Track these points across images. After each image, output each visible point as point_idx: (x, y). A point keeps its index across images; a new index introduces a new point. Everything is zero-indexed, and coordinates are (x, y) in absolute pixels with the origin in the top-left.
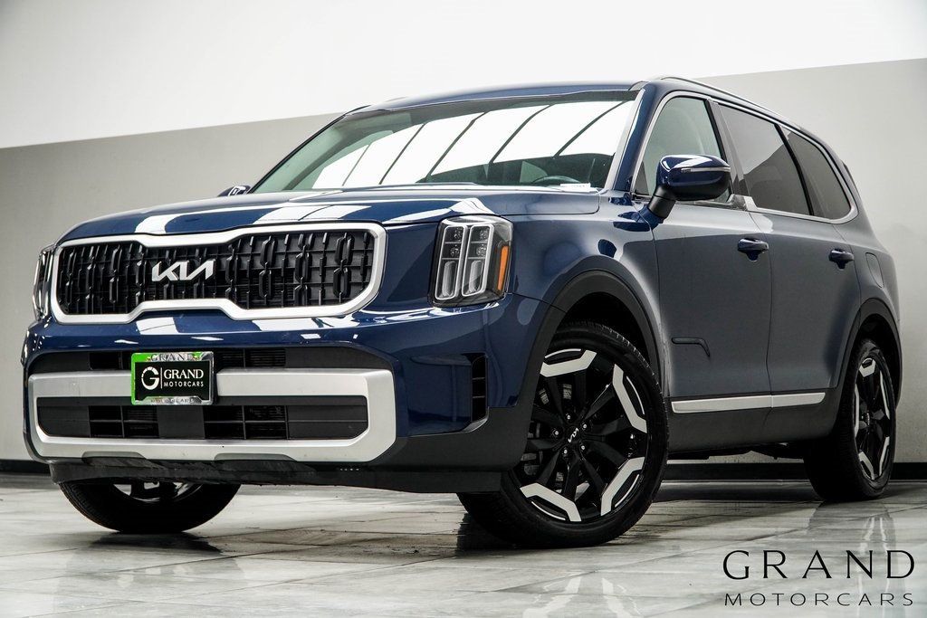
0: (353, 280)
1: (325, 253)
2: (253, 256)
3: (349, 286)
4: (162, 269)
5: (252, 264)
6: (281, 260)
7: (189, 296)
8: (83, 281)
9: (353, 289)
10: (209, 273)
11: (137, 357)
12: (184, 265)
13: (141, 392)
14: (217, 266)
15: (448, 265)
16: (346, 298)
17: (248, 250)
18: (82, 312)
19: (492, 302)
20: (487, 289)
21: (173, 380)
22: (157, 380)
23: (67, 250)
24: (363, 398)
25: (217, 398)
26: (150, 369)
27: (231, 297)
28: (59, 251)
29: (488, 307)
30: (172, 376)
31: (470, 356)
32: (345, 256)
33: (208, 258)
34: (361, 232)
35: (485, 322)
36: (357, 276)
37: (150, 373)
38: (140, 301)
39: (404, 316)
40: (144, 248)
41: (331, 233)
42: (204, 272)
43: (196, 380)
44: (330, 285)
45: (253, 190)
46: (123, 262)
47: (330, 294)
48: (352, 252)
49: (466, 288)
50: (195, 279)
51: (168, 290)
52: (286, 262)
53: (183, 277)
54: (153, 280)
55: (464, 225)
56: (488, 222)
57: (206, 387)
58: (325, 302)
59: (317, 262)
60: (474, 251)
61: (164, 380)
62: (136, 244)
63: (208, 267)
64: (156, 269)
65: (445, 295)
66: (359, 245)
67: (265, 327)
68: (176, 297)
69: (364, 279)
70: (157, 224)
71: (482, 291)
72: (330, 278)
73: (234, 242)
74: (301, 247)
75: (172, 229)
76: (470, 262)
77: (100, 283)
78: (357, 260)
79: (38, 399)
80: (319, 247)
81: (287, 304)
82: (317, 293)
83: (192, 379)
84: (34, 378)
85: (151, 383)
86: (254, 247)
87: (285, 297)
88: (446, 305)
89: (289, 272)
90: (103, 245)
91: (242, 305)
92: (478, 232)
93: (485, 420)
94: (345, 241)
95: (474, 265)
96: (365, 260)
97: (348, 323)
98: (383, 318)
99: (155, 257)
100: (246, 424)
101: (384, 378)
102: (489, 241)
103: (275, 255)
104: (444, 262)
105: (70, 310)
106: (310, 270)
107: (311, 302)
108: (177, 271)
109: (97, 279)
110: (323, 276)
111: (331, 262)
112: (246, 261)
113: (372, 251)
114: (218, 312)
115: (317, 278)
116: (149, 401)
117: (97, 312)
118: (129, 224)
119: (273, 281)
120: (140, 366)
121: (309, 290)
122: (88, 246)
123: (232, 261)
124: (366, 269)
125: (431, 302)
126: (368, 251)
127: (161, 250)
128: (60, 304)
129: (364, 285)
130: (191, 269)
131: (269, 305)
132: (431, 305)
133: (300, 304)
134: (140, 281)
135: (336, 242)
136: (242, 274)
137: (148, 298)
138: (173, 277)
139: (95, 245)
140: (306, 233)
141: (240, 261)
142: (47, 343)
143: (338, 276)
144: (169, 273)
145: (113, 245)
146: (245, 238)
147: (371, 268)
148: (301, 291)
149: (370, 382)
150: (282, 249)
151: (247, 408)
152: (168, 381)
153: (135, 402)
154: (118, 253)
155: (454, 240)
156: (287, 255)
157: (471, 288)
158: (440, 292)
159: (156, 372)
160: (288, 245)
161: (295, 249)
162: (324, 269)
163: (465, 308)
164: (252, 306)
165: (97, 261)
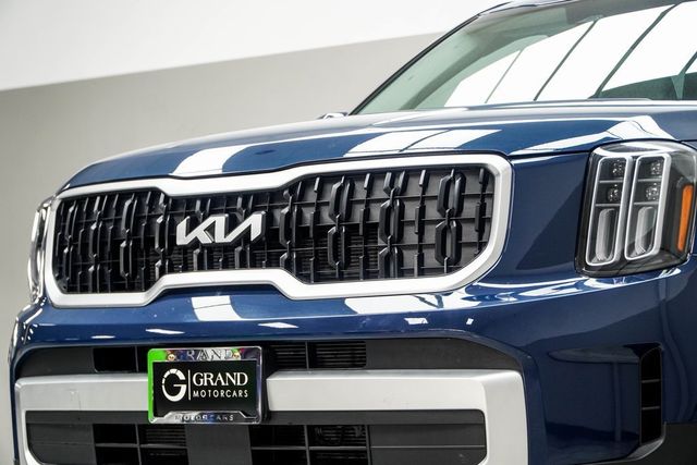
0: (465, 239)
1: (423, 199)
2: (318, 206)
3: (459, 247)
4: (191, 228)
5: (317, 216)
6: (359, 210)
7: (228, 265)
8: (85, 245)
9: (465, 252)
10: (256, 233)
11: (156, 355)
12: (220, 221)
13: (161, 405)
14: (268, 221)
15: (604, 214)
16: (454, 265)
17: (312, 197)
18: (84, 290)
19: (670, 268)
20: (662, 249)
21: (206, 388)
22: (184, 387)
23: (66, 203)
24: (479, 413)
25: (269, 414)
26: (173, 371)
27: (288, 267)
28: (56, 204)
29: (664, 275)
30: (204, 382)
31: (638, 349)
32: (452, 203)
33: (255, 209)
34: (475, 168)
35: (663, 297)
36: (470, 233)
37: (174, 378)
38: (162, 273)
39: (545, 291)
40: (167, 198)
41: (433, 171)
42: (248, 231)
43: (237, 388)
44: (430, 246)
45: (356, 112)
46: (138, 219)
47: (431, 258)
48: (461, 198)
49: (632, 247)
50: (237, 242)
51: (200, 257)
52: (367, 214)
53: (220, 237)
54: (179, 242)
55: (628, 156)
56: (664, 151)
57: (255, 392)
58: (422, 272)
59: (411, 211)
60: (642, 193)
61: (194, 388)
62: (156, 192)
63: (255, 223)
64: (182, 226)
65: (601, 258)
66: (473, 187)
68: (211, 267)
69: (480, 237)
71: (654, 251)
72: (431, 236)
73: (292, 186)
74: (387, 191)
76: (636, 209)
77: (107, 245)
78: (470, 209)
79: (28, 413)
80: (415, 190)
81: (368, 276)
82: (411, 258)
83: (232, 387)
84: (21, 384)
85: (175, 392)
86: (320, 193)
87: (366, 264)
88: (603, 274)
89: (370, 229)
90: (111, 195)
91: (303, 277)
92: (648, 166)
93: (660, 442)
94: (449, 184)
95: (642, 213)
96: (482, 209)
97: (455, 302)
98: (508, 295)
99: (183, 210)
100: (311, 451)
101: (510, 383)
102: (664, 179)
103: (350, 204)
104: (598, 210)
105: (70, 288)
106: (401, 225)
107: (402, 273)
108: (211, 229)
109: (104, 244)
110: (421, 233)
111: (432, 212)
112: (309, 214)
113: (491, 196)
114: (269, 289)
115: (411, 236)
116: (172, 418)
117: (104, 290)
119: (348, 242)
120: (160, 368)
121: (401, 256)
122: (92, 197)
123: (289, 215)
124: (483, 222)
125: (579, 268)
126: (486, 197)
127: (189, 200)
128: (57, 279)
129: (481, 245)
130: (231, 225)
131: (341, 278)
132: (579, 274)
133: (387, 276)
134: (162, 245)
135: (436, 187)
136: (302, 232)
137: (172, 270)
138: (205, 239)
139: (102, 195)
140: (395, 172)
141: (300, 214)
142: (41, 333)
143: (443, 233)
144: (200, 232)
145: (124, 195)
146: (307, 181)
147: (490, 220)
148: (388, 258)
149: (490, 389)
150: (361, 195)
151: (311, 428)
152: (199, 389)
153: (155, 420)
154: (131, 206)
155: (612, 177)
156: (368, 203)
157: (639, 248)
158: (592, 254)
159: (181, 376)
160: (370, 189)
161: (379, 193)
162: (422, 223)
163: (630, 276)
164: (319, 279)
165: (104, 217)
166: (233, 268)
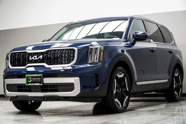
0: (71, 59)
1: (65, 53)
2: (50, 54)
3: (70, 60)
4: (32, 57)
5: (50, 56)
6: (56, 55)
7: (37, 63)
8: (15, 60)
10: (41, 58)
11: (27, 75)
12: (36, 56)
13: (28, 83)
14: (43, 56)
16: (69, 63)
17: (49, 53)
18: (15, 66)
19: (99, 63)
20: (98, 60)
22: (31, 80)
23: (12, 53)
24: (73, 83)
25: (43, 84)
27: (46, 63)
28: (10, 54)
30: (34, 79)
31: (95, 74)
32: (69, 54)
33: (41, 55)
34: (72, 49)
35: (98, 67)
36: (72, 58)
37: (29, 79)
38: (27, 64)
39: (81, 66)
40: (28, 53)
41: (66, 49)
43: (39, 80)
44: (66, 60)
46: (24, 56)
47: (66, 62)
48: (70, 53)
50: (38, 59)
51: (33, 61)
54: (30, 59)
55: (94, 47)
56: (99, 47)
57: (41, 81)
58: (65, 64)
59: (63, 55)
60: (96, 52)
61: (32, 80)
62: (26, 52)
64: (30, 57)
66: (72, 52)
67: (53, 69)
68: (35, 63)
69: (73, 59)
70: (30, 48)
72: (66, 59)
73: (46, 51)
74: (60, 52)
75: (33, 49)
77: (19, 60)
78: (72, 55)
79: (7, 84)
80: (64, 52)
81: (57, 64)
82: (64, 62)
83: (38, 80)
84: (6, 80)
87: (57, 63)
88: (90, 64)
89: (58, 57)
90: (19, 52)
91: (48, 64)
92: (96, 49)
93: (98, 87)
94: (69, 51)
95: (96, 55)
97: (70, 68)
98: (77, 67)
99: (30, 55)
100: (50, 89)
101: (78, 79)
102: (99, 50)
103: (55, 54)
104: (89, 55)
105: (13, 66)
106: (62, 57)
107: (62, 64)
108: (35, 58)
109: (18, 60)
110: (65, 58)
111: (66, 55)
112: (49, 56)
114: (43, 66)
115: (63, 59)
116: (29, 84)
117: (18, 66)
118: (25, 48)
119: (54, 59)
120: (28, 77)
121: (62, 61)
122: (16, 53)
123: (46, 56)
126: (74, 53)
127: (31, 53)
128: (11, 65)
129: (73, 60)
130: (37, 57)
132: (87, 64)
133: (60, 64)
134: (27, 60)
135: (67, 52)
136: (48, 58)
137: (29, 63)
138: (34, 59)
139: (18, 52)
140: (61, 50)
142: (8, 73)
143: (68, 58)
144: (33, 58)
145: (21, 52)
146: (48, 51)
147: (74, 56)
148: (60, 62)
149: (75, 80)
150: (56, 53)
151: (49, 86)
153: (27, 85)
154: (22, 54)
155: (91, 50)
156: (57, 54)
157: (95, 60)
158: (89, 61)
159: (31, 78)
160: (57, 52)
161: (59, 53)
162: (65, 57)
163: (94, 64)
164: (50, 65)
165: (18, 56)
166: (38, 63)
